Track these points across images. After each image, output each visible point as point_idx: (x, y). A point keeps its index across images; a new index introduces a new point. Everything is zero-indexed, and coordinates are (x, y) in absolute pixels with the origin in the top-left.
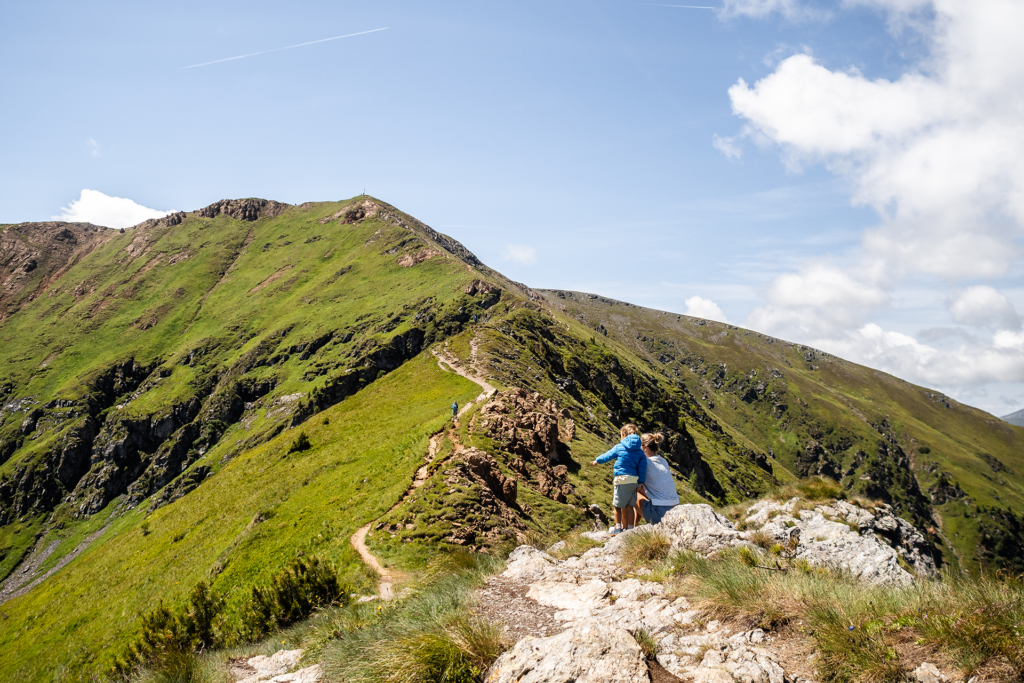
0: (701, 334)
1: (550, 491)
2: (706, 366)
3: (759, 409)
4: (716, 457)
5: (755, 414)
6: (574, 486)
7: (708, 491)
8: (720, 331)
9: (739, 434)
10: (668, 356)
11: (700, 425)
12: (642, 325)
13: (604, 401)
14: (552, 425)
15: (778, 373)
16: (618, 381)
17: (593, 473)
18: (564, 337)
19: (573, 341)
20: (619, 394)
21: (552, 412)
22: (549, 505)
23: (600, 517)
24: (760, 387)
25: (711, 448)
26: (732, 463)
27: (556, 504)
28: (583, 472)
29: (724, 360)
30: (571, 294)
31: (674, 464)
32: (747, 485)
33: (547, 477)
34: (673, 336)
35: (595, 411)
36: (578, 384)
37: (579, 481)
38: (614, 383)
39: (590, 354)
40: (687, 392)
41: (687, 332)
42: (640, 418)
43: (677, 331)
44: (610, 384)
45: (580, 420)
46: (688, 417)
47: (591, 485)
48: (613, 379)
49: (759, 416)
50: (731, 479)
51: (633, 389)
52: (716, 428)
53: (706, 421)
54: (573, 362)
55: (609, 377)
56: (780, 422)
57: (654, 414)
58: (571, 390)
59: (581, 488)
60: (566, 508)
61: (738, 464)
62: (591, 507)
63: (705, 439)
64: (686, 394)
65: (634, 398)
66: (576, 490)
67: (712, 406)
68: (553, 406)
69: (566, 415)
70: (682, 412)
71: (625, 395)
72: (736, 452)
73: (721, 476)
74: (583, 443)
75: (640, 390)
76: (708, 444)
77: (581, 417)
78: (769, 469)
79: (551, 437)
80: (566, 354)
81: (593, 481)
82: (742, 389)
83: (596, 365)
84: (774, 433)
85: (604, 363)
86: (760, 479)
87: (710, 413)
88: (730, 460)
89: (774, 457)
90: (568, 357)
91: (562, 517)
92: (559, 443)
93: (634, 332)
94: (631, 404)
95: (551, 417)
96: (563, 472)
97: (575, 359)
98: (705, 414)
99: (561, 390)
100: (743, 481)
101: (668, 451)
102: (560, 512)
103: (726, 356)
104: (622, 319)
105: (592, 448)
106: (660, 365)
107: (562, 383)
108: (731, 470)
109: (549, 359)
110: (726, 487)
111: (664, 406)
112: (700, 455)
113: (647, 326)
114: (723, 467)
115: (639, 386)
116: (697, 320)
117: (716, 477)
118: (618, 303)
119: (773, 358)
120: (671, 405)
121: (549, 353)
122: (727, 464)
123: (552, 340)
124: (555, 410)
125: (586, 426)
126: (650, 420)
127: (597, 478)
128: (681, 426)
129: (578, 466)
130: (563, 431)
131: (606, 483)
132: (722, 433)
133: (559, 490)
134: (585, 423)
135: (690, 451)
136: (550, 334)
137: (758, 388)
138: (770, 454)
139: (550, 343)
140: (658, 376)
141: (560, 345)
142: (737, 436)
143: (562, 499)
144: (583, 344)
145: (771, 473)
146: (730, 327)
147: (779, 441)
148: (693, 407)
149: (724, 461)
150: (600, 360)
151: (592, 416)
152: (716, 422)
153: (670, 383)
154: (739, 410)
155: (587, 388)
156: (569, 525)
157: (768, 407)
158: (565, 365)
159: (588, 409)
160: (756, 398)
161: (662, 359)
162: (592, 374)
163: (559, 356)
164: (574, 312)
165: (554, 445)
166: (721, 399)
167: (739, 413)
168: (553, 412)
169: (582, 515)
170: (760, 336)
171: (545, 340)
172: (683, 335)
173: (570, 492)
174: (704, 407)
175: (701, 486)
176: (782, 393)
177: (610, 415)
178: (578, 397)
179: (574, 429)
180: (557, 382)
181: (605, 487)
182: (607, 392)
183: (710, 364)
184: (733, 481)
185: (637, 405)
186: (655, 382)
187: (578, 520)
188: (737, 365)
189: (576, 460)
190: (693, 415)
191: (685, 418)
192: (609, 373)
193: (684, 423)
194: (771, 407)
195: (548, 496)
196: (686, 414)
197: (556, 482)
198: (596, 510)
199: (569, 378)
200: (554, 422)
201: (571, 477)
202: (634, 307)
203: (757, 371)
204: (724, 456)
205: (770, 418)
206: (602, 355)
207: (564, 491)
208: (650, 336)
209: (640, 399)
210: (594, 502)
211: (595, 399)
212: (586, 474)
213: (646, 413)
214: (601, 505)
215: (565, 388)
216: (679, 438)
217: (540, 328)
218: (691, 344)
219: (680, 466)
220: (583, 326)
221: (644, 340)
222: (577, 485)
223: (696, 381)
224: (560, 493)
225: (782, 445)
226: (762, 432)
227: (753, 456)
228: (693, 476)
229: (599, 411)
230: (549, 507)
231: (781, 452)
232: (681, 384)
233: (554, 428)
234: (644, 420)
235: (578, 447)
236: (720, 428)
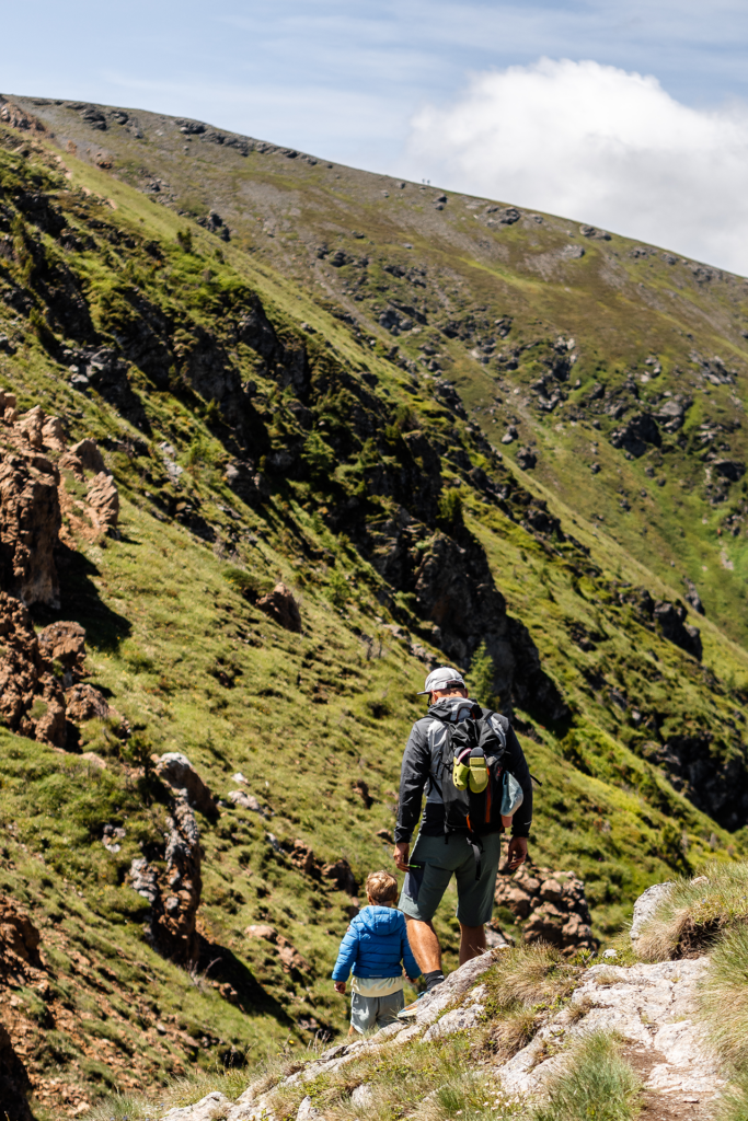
0: (505, 252)
1: (23, 708)
2: (515, 345)
3: (662, 474)
4: (544, 608)
5: (651, 486)
6: (106, 693)
7: (523, 709)
8: (560, 243)
9: (607, 544)
10: (408, 311)
11: (499, 514)
12: (336, 217)
13: (217, 428)
14: (37, 487)
15: (721, 370)
16: (259, 369)
17: (172, 649)
18: (95, 225)
19: (123, 239)
20: (261, 408)
21: (39, 445)
22: (16, 756)
23: (190, 800)
24: (670, 408)
25: (532, 579)
26: (591, 625)
27: (41, 754)
28: (137, 645)
29: (569, 328)
30: (125, 116)
31: (425, 625)
32: (633, 692)
33: (13, 661)
34: (425, 252)
35: (185, 457)
36: (134, 372)
37: (125, 677)
38: (248, 375)
39: (176, 281)
40: (464, 416)
41: (462, 242)
42: (323, 484)
43: (435, 239)
44: (236, 376)
45: (136, 481)
46: (465, 488)
47: (165, 690)
48: (245, 364)
49: (665, 492)
50: (586, 673)
51: (305, 393)
52: (545, 523)
53: (515, 501)
54: (120, 302)
55: (232, 356)
56: (723, 511)
57: (367, 473)
58: (110, 386)
59: (131, 700)
60: (77, 767)
61: (609, 629)
62: (161, 761)
63: (515, 554)
64: (459, 422)
65: (308, 421)
66: (112, 704)
67: (530, 462)
68: (48, 429)
69: (90, 460)
70: (446, 473)
71: (281, 410)
72: (603, 594)
73: (562, 666)
74: (144, 551)
75: (327, 400)
76: (523, 569)
77: (140, 471)
78: (692, 645)
79: (35, 530)
80: (100, 276)
81: (173, 674)
82: (619, 415)
83: (194, 315)
84: (704, 544)
85: (218, 312)
86: (671, 673)
87: (527, 481)
88: (584, 619)
89: (701, 610)
90: (107, 285)
91: (60, 798)
92: (61, 550)
93: (309, 237)
94: (298, 439)
95: (36, 462)
96: (70, 645)
97: (128, 294)
98: (513, 482)
99: (80, 387)
100: (621, 680)
101: (407, 584)
102: (55, 780)
103: (574, 317)
104: (276, 198)
105: (172, 567)
106: (383, 337)
107: (82, 364)
108: (587, 648)
109: (43, 291)
110: (573, 695)
111: (399, 449)
112: (500, 598)
113: (347, 221)
114: (564, 636)
115: (323, 384)
116: (495, 208)
117: (547, 666)
118: (266, 149)
119: (708, 327)
120: (420, 445)
121: (44, 270)
122: (576, 630)
123: (55, 233)
124: (53, 443)
125: (154, 499)
126: (355, 490)
127: (183, 668)
128: (447, 512)
129: (122, 627)
130: (80, 513)
131: (212, 684)
132: (561, 538)
133: (54, 707)
134: (151, 490)
135: (473, 588)
136: (51, 212)
137: (664, 411)
138: (691, 600)
139: (48, 241)
140: (378, 366)
141: (79, 248)
142: (603, 548)
143: (65, 735)
144: (153, 249)
145: (700, 658)
146: (591, 232)
147: (716, 567)
148: (479, 460)
149: (568, 621)
150: (204, 301)
151: (175, 469)
152: (543, 505)
153: (412, 388)
154: (606, 475)
155: (161, 384)
156: (83, 823)
157: (688, 466)
158: (96, 311)
159: (165, 449)
160: (658, 441)
161: (390, 321)
162: (181, 341)
163: (79, 283)
164: (134, 173)
165: (45, 555)
166: (555, 440)
167: (607, 484)
168: (45, 450)
169: (130, 790)
170: (675, 260)
171: (33, 229)
172: (454, 251)
173: (91, 713)
174: (509, 463)
175: (502, 694)
176: (732, 428)
177: (232, 471)
178: (131, 409)
179: (115, 505)
180: (67, 361)
181: (209, 694)
182: (224, 398)
183: (530, 338)
184: (594, 679)
185: (317, 445)
186: (372, 380)
187: (115, 806)
188: (606, 344)
189: (119, 607)
190: (480, 482)
191: (456, 489)
192: (234, 343)
193: (457, 505)
194: (697, 470)
195: (15, 725)
196: (458, 478)
197: (47, 679)
198: (178, 773)
199: (108, 349)
200: (47, 480)
201: (98, 663)
202: (313, 162)
203: (663, 363)
204: (569, 604)
205: (694, 498)
206: (214, 287)
207: (71, 708)
208: (356, 250)
209: (327, 427)
210: (171, 744)
211: (187, 421)
212: (149, 652)
213: (343, 468)
214: (195, 753)
215: (93, 381)
216: (441, 547)
217: (19, 191)
218: (474, 277)
219: (443, 632)
220: (158, 208)
221: (340, 261)
222: (116, 687)
223: (487, 388)
224: (59, 717)
225: (724, 579)
226: (669, 541)
227: (649, 605)
228: (483, 663)
229: (198, 456)
230: (18, 765)
231: (721, 597)
232: (444, 392)
233: (47, 500)
234: (337, 490)
235: (126, 565)
236: (557, 522)
